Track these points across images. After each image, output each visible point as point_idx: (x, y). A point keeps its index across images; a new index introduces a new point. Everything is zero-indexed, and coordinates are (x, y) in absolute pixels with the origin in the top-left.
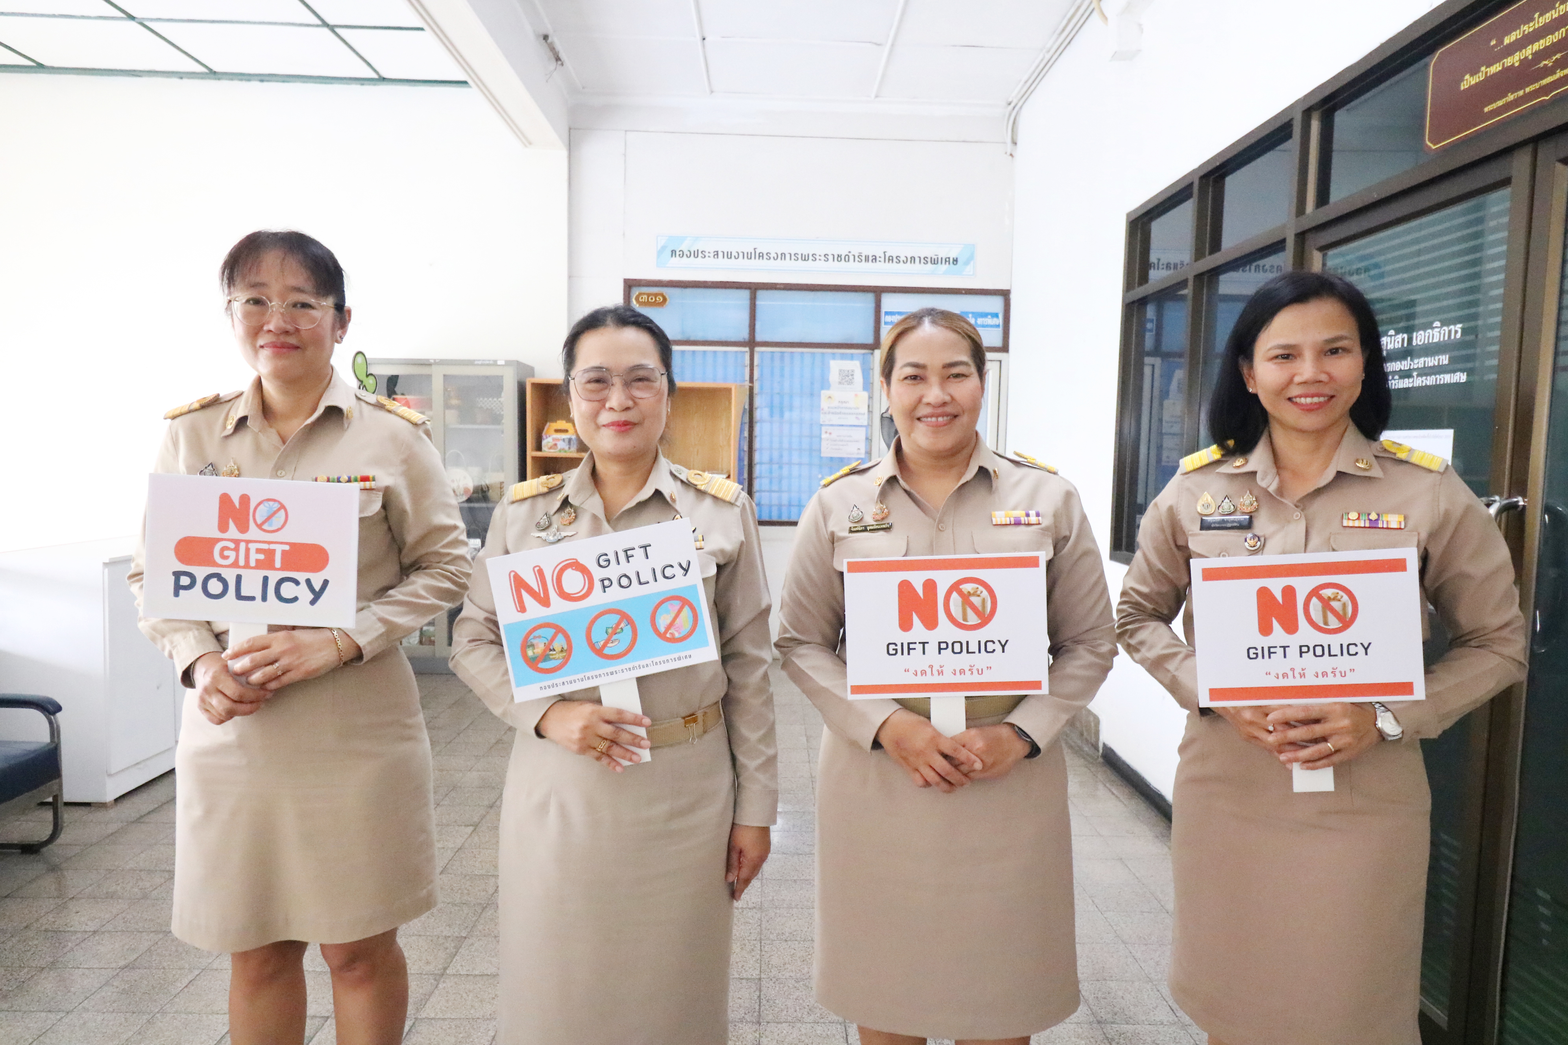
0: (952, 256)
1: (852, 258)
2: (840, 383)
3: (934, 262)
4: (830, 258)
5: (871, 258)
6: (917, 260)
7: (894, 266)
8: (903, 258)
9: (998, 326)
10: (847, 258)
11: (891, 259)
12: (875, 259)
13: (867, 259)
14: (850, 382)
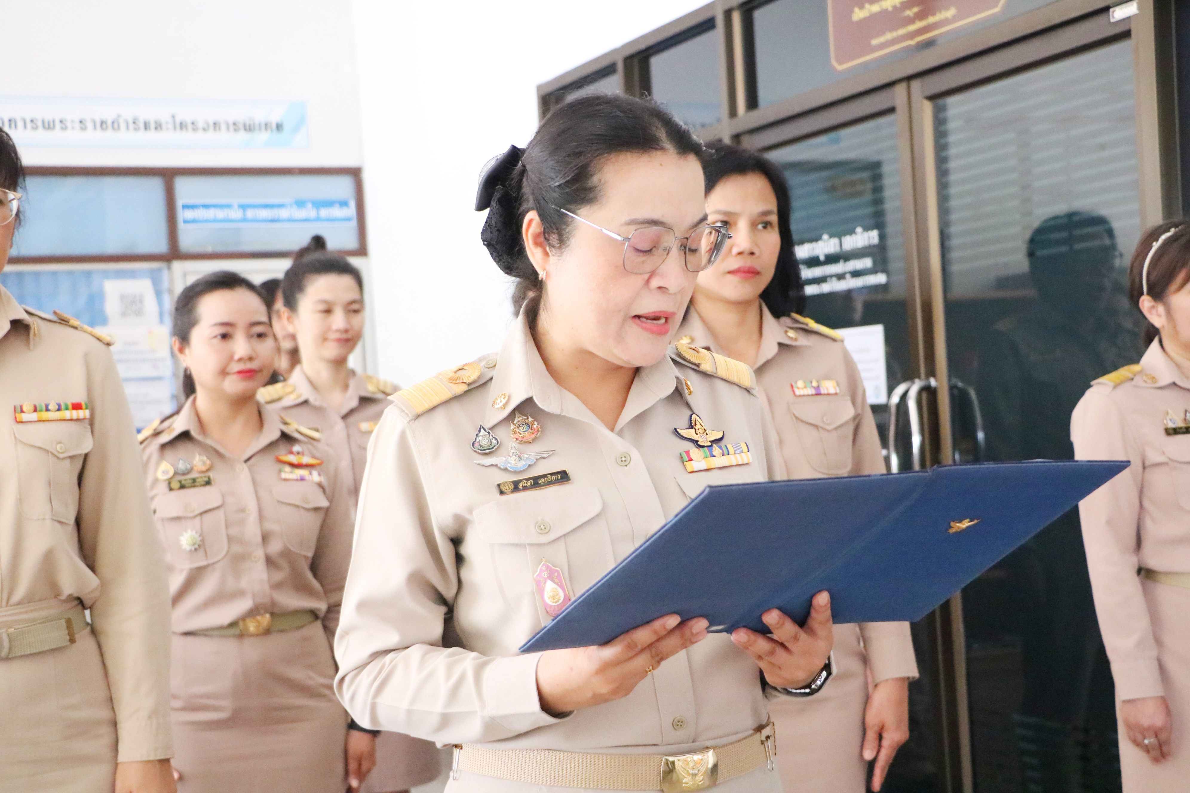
0: (274, 119)
1: (123, 126)
2: (124, 314)
3: (249, 128)
4: (90, 125)
5: (153, 126)
6: (223, 127)
7: (187, 136)
8: (200, 124)
9: (348, 219)
10: (115, 125)
11: (182, 126)
12: (158, 126)
13: (146, 126)
14: (139, 313)
